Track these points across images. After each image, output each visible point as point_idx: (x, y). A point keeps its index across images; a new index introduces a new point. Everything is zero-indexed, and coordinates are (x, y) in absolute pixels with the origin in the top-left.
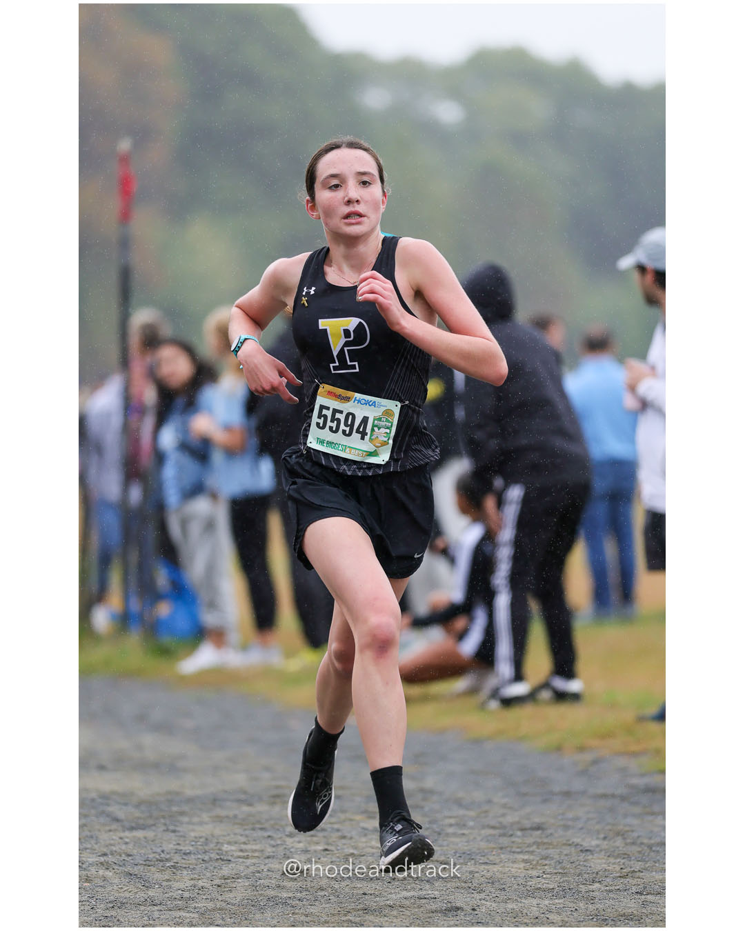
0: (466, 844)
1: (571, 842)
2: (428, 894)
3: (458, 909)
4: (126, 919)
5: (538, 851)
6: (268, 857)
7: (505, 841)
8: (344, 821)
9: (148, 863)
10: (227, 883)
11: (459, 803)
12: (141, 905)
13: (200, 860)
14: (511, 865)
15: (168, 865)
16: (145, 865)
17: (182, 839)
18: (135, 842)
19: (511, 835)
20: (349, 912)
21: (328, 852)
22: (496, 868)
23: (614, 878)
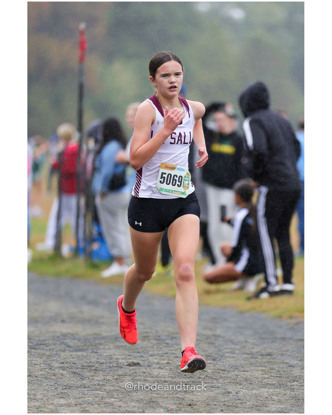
0: (234, 362)
1: (284, 362)
2: (216, 385)
3: (229, 392)
4: (72, 394)
5: (268, 365)
7: (253, 361)
8: (177, 349)
9: (83, 367)
10: (120, 378)
11: (232, 342)
12: (79, 387)
13: (108, 367)
14: (255, 372)
15: (93, 368)
16: (82, 368)
17: (100, 356)
18: (78, 357)
19: (256, 358)
21: (169, 364)
22: (248, 374)
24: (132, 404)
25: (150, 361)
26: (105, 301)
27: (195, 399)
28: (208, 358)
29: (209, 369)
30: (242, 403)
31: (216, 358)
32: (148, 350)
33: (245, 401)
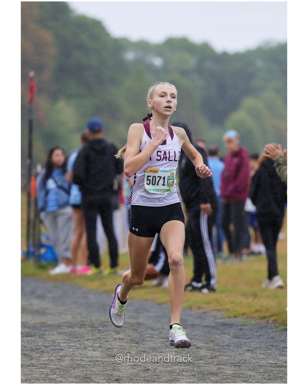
0: (153, 344)
2: (138, 364)
3: (148, 370)
6: (78, 348)
8: (107, 335)
9: (32, 350)
10: (61, 358)
11: (152, 329)
12: (28, 366)
13: (52, 349)
15: (40, 351)
17: (46, 341)
20: (107, 370)
21: (101, 347)
23: (208, 359)
24: (71, 379)
25: (86, 345)
26: (51, 295)
27: (121, 376)
28: (132, 342)
29: (133, 351)
30: (158, 378)
31: (139, 342)
32: (84, 335)
33: (161, 377)
